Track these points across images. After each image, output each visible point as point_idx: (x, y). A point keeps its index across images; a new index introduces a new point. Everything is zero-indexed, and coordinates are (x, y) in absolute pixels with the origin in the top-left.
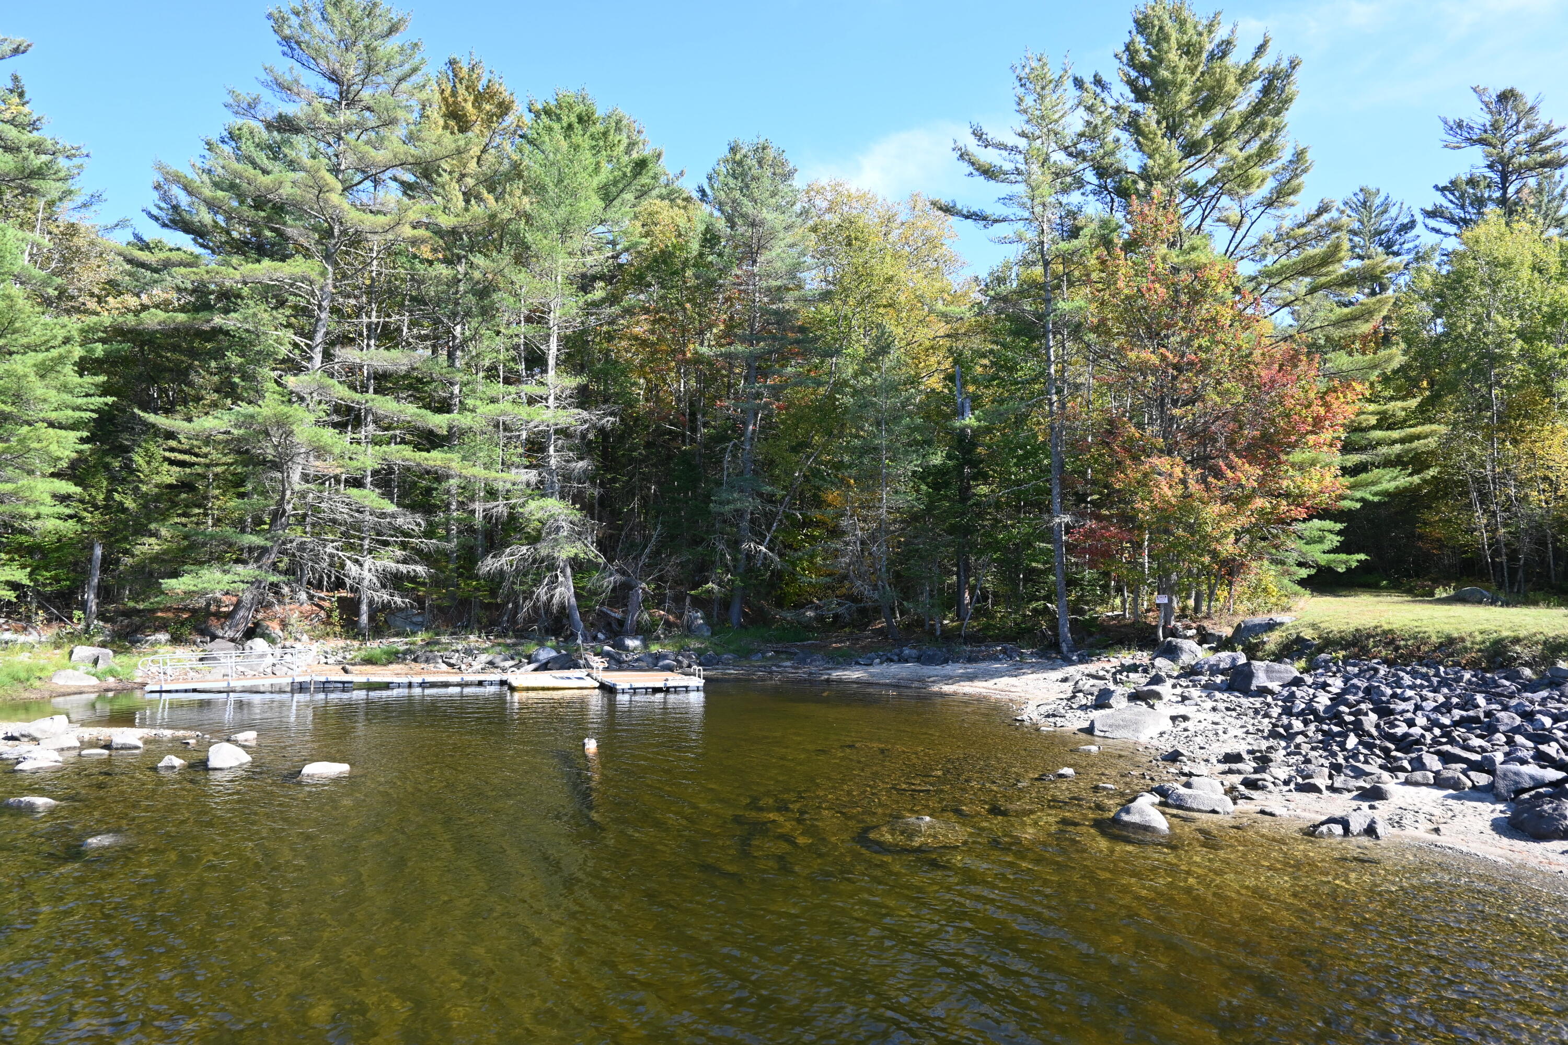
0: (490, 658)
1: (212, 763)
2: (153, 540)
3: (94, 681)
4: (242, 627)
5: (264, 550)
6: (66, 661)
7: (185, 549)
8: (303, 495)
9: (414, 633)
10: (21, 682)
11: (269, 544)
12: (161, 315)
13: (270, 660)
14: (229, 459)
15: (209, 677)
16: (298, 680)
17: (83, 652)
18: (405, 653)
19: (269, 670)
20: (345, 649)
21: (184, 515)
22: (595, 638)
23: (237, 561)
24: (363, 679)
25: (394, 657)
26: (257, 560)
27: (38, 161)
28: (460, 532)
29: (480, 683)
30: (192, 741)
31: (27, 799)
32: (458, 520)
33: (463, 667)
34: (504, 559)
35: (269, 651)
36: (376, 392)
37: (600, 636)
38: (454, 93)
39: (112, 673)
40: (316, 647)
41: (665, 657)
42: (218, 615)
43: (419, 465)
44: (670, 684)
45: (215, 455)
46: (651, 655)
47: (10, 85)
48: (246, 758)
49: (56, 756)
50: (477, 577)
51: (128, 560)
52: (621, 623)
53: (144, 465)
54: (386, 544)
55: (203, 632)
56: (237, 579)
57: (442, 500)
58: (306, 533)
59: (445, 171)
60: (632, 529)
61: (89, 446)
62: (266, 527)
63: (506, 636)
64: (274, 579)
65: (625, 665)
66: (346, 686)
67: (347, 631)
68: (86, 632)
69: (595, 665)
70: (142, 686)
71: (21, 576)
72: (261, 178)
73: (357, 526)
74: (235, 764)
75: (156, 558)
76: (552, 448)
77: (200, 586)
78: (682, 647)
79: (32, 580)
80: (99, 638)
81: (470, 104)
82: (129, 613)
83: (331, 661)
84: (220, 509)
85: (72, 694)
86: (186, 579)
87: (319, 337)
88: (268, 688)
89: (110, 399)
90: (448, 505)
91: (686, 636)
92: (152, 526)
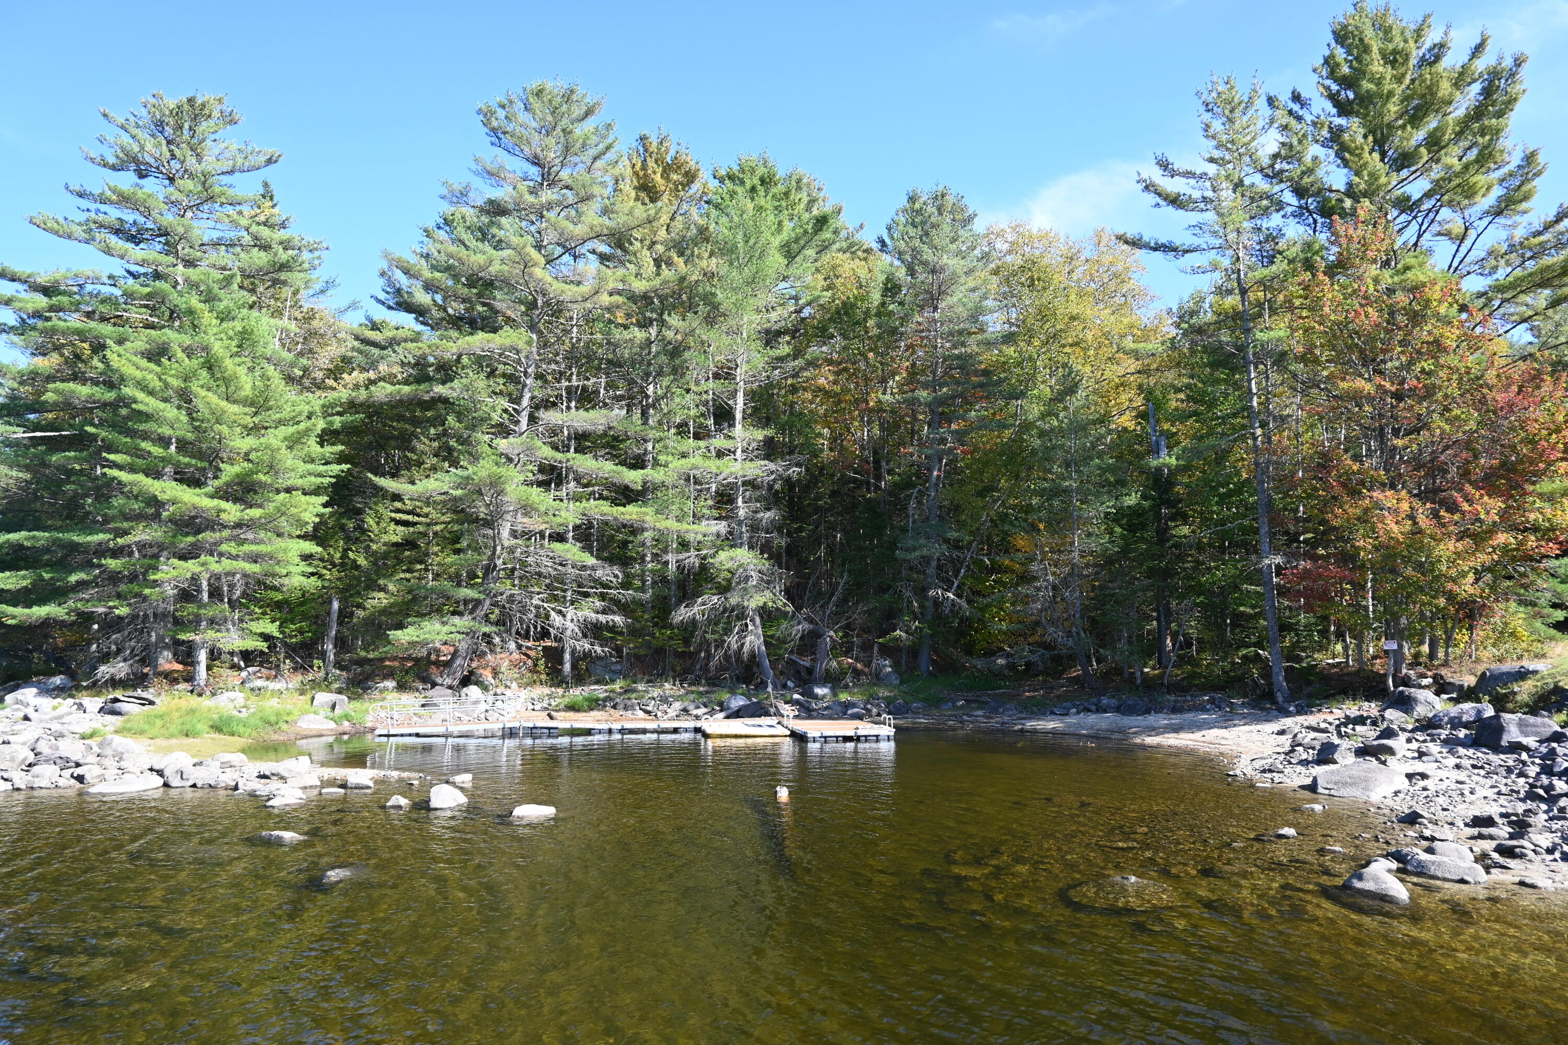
0: (684, 706)
1: (434, 804)
2: (381, 595)
3: (332, 725)
4: (458, 675)
5: (478, 603)
6: (308, 706)
7: (409, 603)
8: (512, 550)
9: (613, 681)
10: (271, 725)
11: (482, 597)
12: (389, 388)
13: (483, 706)
14: (445, 518)
15: (430, 722)
16: (508, 725)
17: (324, 697)
18: (605, 700)
19: (482, 716)
20: (550, 696)
21: (409, 571)
22: (785, 686)
23: (454, 613)
24: (567, 725)
25: (594, 704)
26: (471, 612)
27: (285, 255)
28: (654, 583)
29: (676, 731)
30: (416, 782)
31: (276, 833)
32: (652, 571)
33: (659, 714)
34: (696, 609)
35: (483, 697)
36: (576, 451)
37: (790, 684)
38: (644, 167)
39: (347, 717)
40: (524, 694)
41: (854, 705)
42: (437, 663)
43: (616, 519)
44: (860, 733)
45: (434, 515)
46: (839, 703)
47: (262, 191)
48: (463, 799)
49: (300, 794)
50: (671, 627)
51: (361, 613)
52: (810, 671)
53: (374, 526)
54: (586, 595)
55: (424, 680)
56: (454, 630)
57: (638, 553)
58: (514, 586)
59: (636, 239)
60: (818, 578)
61: (328, 510)
62: (479, 581)
63: (699, 684)
64: (487, 629)
65: (815, 714)
66: (552, 732)
67: (552, 680)
68: (326, 679)
69: (785, 713)
70: (373, 730)
71: (272, 629)
72: (473, 258)
73: (560, 578)
74: (453, 804)
75: (384, 611)
76: (740, 500)
77: (422, 637)
78: (871, 696)
79: (281, 632)
80: (336, 686)
81: (659, 175)
82: (361, 662)
83: (537, 707)
84: (439, 564)
85: (312, 737)
86: (410, 630)
87: (525, 402)
88: (482, 733)
89: (345, 467)
90: (643, 557)
91: (875, 684)
92: (381, 582)
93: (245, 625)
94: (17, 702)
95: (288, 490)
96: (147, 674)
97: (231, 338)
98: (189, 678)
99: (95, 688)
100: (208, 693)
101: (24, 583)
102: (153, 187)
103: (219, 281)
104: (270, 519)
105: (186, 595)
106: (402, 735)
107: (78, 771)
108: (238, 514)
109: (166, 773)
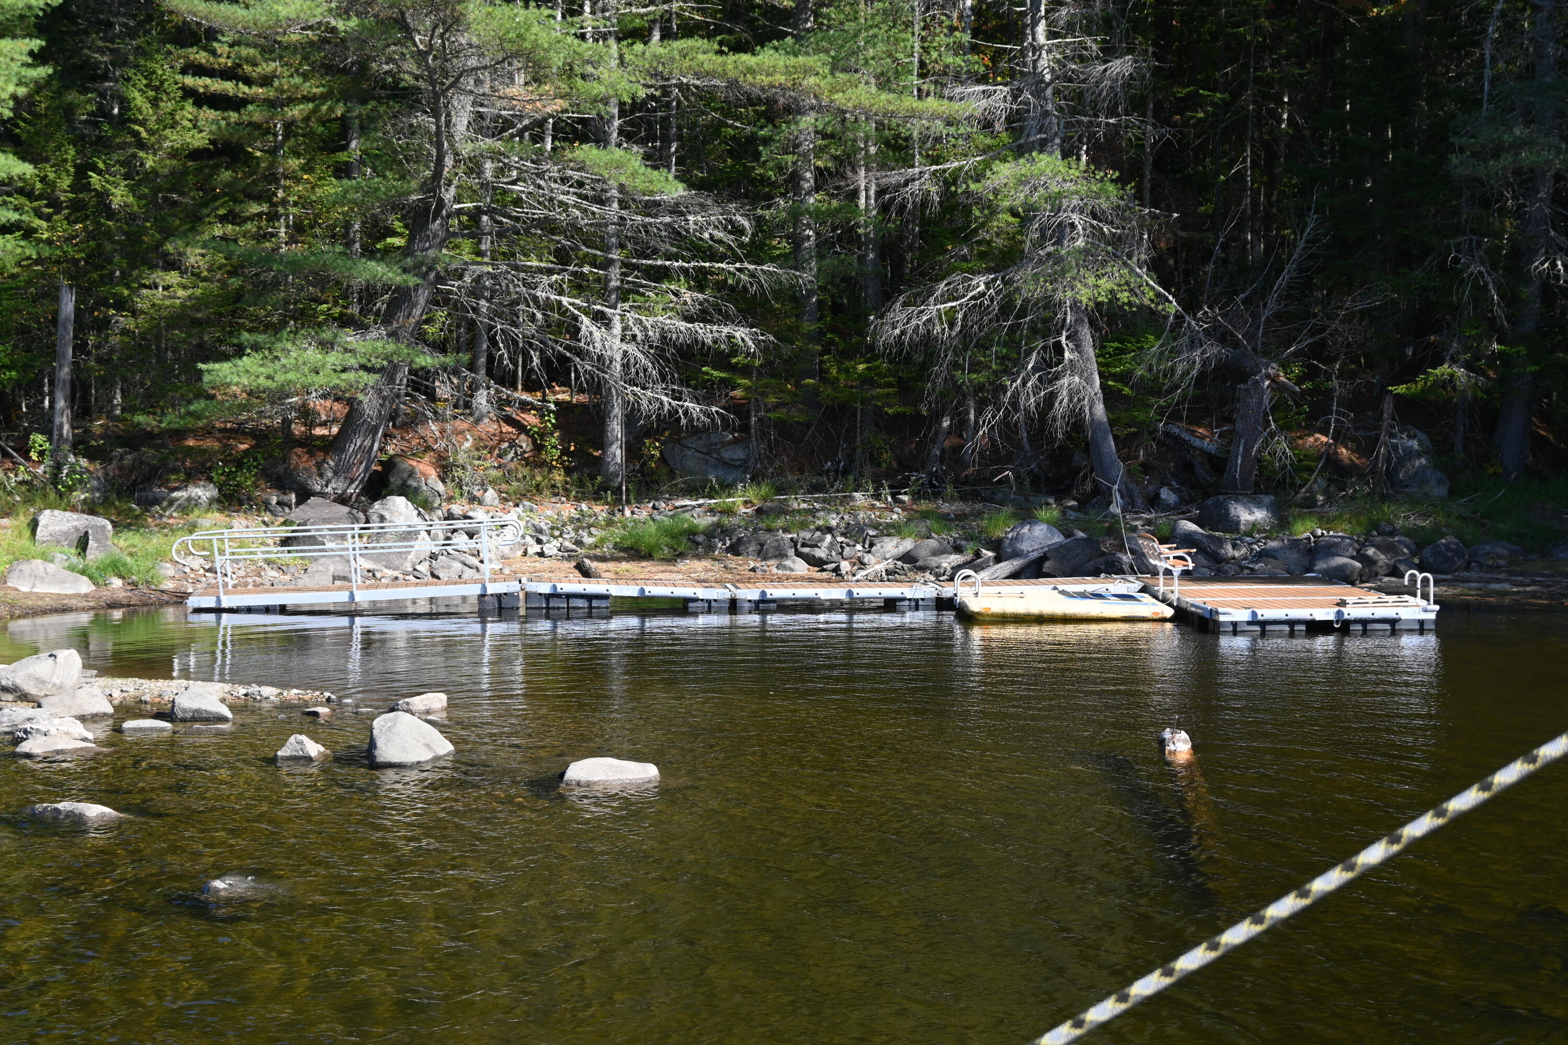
0: (908, 545)
1: (387, 751)
2: (173, 277)
3: (85, 586)
4: (359, 471)
5: (401, 296)
6: (26, 542)
7: (238, 296)
8: (474, 166)
9: (727, 487)
11: (412, 280)
13: (424, 545)
14: (313, 87)
15: (305, 581)
16: (492, 589)
17: (55, 521)
18: (712, 533)
19: (423, 568)
20: (579, 523)
21: (231, 218)
22: (1154, 502)
23: (345, 322)
24: (631, 591)
26: (387, 318)
28: (823, 245)
29: (890, 605)
30: (323, 710)
31: (64, 806)
32: (817, 214)
33: (845, 566)
34: (933, 309)
35: (421, 525)
37: (1167, 495)
39: (116, 567)
40: (514, 515)
41: (1331, 549)
42: (310, 444)
43: (733, 84)
44: (1351, 612)
45: (289, 81)
46: (1295, 544)
48: (445, 747)
49: (79, 729)
50: (870, 352)
51: (124, 321)
52: (1218, 464)
53: (147, 109)
54: (660, 275)
55: (283, 482)
56: (352, 362)
57: (780, 169)
58: (479, 253)
60: (1240, 228)
61: (43, 72)
62: (397, 241)
63: (936, 495)
65: (1231, 569)
66: (596, 606)
67: (581, 484)
68: (55, 480)
69: (1162, 565)
70: (180, 598)
73: (597, 235)
74: (425, 756)
75: (181, 317)
76: (1041, 28)
77: (280, 378)
78: (1375, 526)
80: (80, 496)
82: (134, 439)
83: (551, 548)
84: (303, 201)
85: (45, 612)
86: (249, 361)
88: (423, 608)
90: (795, 179)
91: (1384, 498)
92: (170, 246)
106: (249, 610)
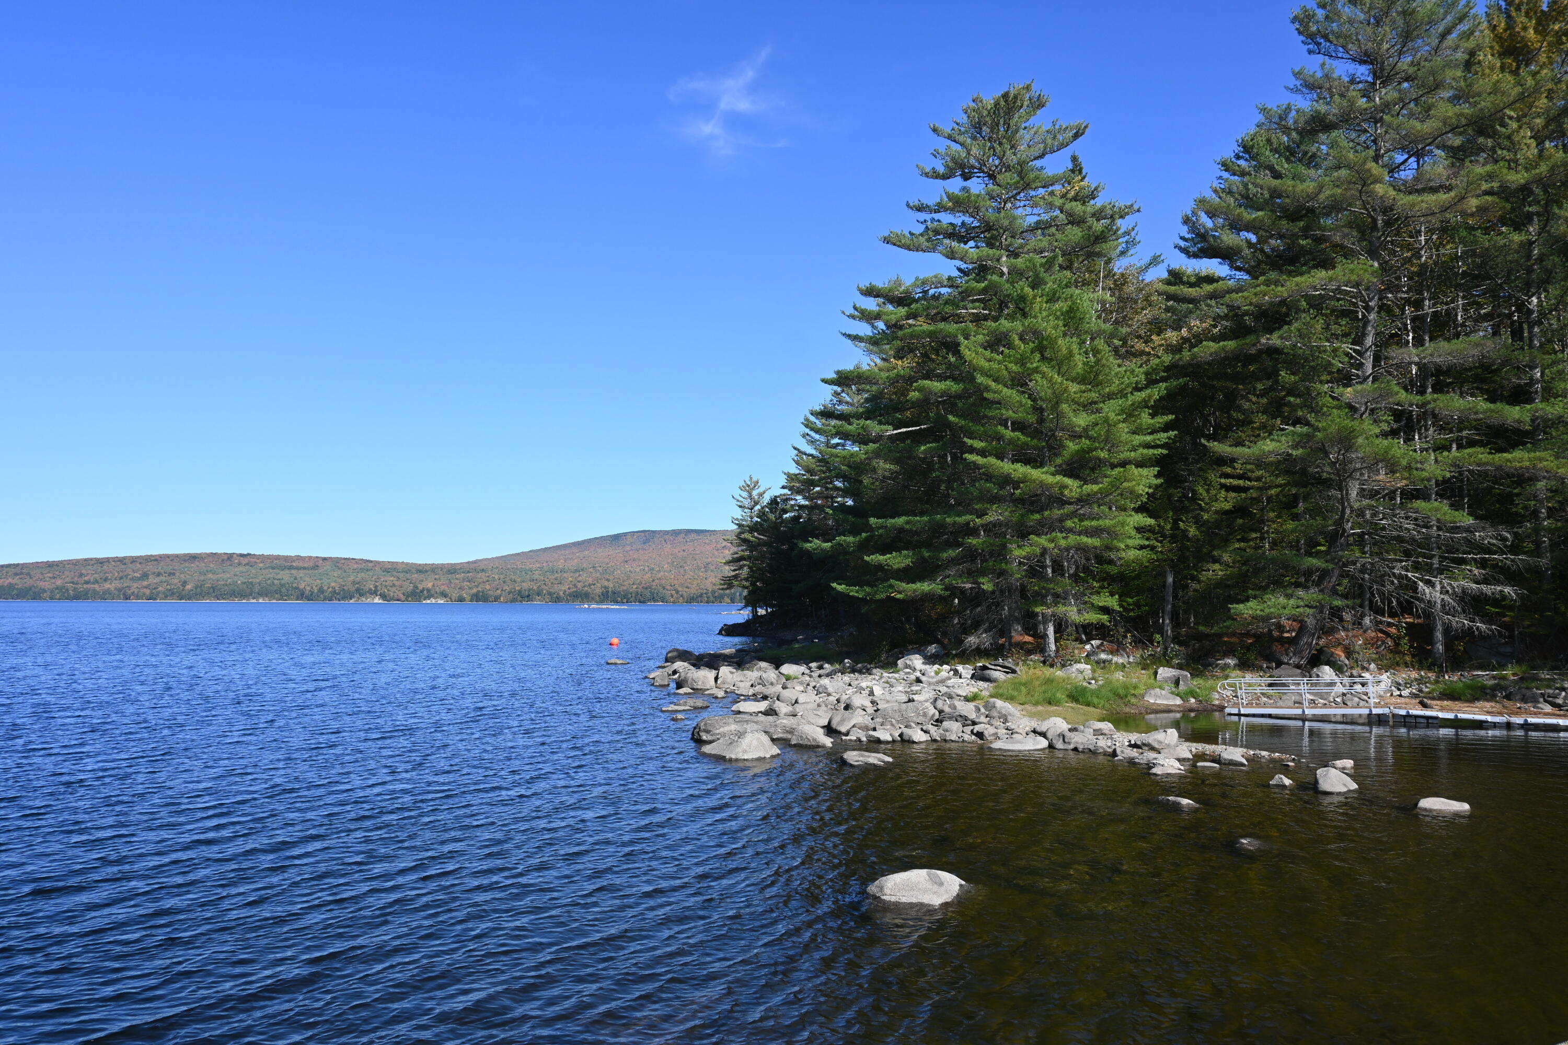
1: (1323, 786)
2: (1217, 566)
3: (1178, 701)
4: (1306, 654)
5: (1325, 573)
6: (1152, 681)
7: (1246, 574)
8: (1361, 513)
9: (1502, 666)
10: (1122, 698)
11: (1331, 566)
12: (1212, 346)
13: (1339, 689)
14: (1280, 480)
15: (1280, 703)
16: (1375, 711)
17: (1165, 672)
18: (1495, 689)
19: (1339, 700)
20: (1420, 681)
21: (1243, 540)
23: (1298, 585)
24: (1449, 716)
25: (1478, 694)
26: (1318, 584)
27: (1099, 226)
28: (1553, 545)
30: (1291, 764)
31: (1172, 798)
32: (1549, 530)
35: (1337, 679)
36: (1435, 391)
38: (1510, 26)
39: (1192, 694)
40: (1385, 678)
42: (1281, 640)
43: (1498, 468)
45: (1269, 479)
47: (1070, 166)
48: (1353, 786)
49: (1177, 765)
51: (1195, 585)
53: (1205, 494)
54: (1463, 561)
55: (1268, 659)
56: (1302, 604)
57: (1526, 508)
58: (1364, 553)
59: (1511, 118)
61: (1159, 481)
62: (1323, 548)
64: (1338, 602)
66: (1431, 722)
67: (1420, 662)
68: (1165, 654)
70: (1222, 709)
71: (1112, 602)
72: (1300, 187)
73: (1426, 543)
74: (1343, 790)
75: (1220, 584)
77: (1267, 611)
79: (1121, 606)
80: (1176, 661)
81: (1532, 31)
82: (1200, 637)
83: (1405, 693)
84: (1277, 531)
85: (1161, 712)
86: (1252, 604)
87: (1369, 341)
88: (1339, 719)
89: (1172, 434)
90: (1535, 514)
92: (1215, 553)
93: (1086, 599)
94: (907, 666)
95: (1124, 464)
96: (1003, 645)
97: (1057, 318)
98: (1041, 648)
99: (965, 657)
100: (1059, 665)
101: (908, 561)
102: (977, 186)
103: (1042, 265)
104: (1106, 493)
105: (1034, 570)
106: (1254, 716)
107: (977, 728)
108: (1079, 490)
109: (1049, 735)
